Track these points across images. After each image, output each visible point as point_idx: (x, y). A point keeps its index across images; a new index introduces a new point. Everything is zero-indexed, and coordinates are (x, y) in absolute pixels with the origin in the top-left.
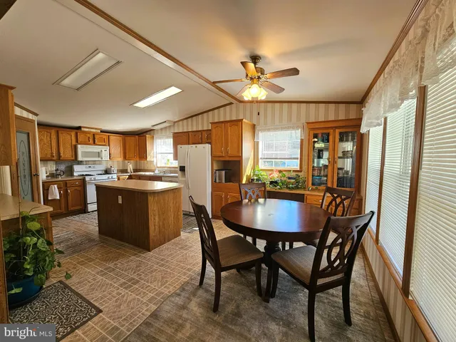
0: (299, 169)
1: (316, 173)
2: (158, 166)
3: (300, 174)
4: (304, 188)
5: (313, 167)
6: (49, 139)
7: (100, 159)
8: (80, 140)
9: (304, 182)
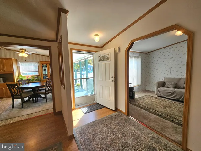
0: (38, 75)
1: (44, 75)
3: (39, 76)
4: (41, 80)
5: (43, 74)
9: (41, 78)
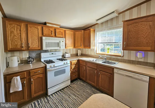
2: (97, 52)
6: (19, 32)
7: (58, 48)
8: (45, 33)
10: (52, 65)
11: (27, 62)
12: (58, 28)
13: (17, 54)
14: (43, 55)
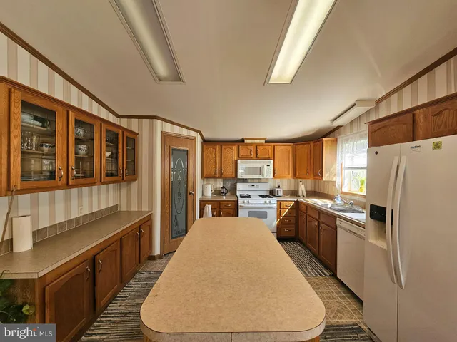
6: (213, 155)
7: (261, 176)
8: (241, 154)
10: (246, 200)
11: (220, 193)
12: (262, 145)
13: (212, 181)
14: (240, 186)
